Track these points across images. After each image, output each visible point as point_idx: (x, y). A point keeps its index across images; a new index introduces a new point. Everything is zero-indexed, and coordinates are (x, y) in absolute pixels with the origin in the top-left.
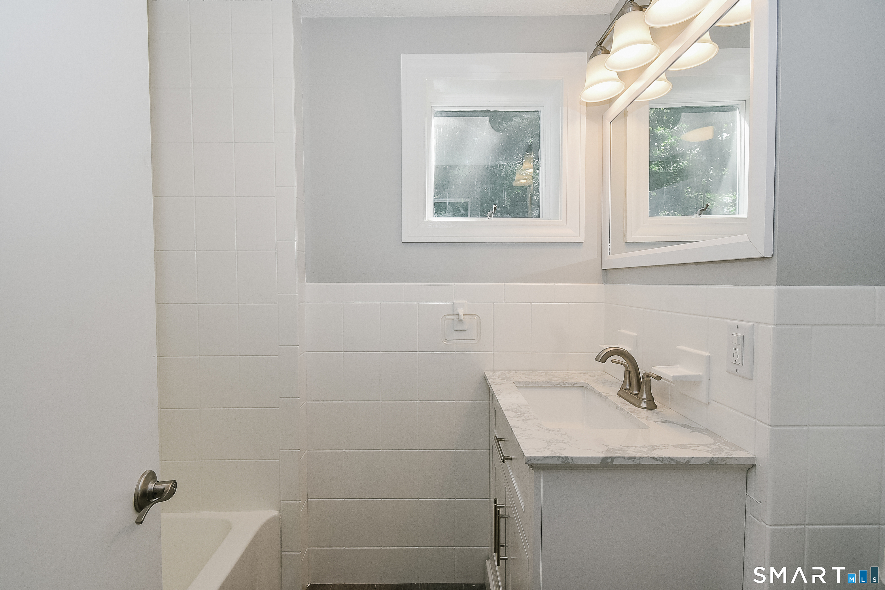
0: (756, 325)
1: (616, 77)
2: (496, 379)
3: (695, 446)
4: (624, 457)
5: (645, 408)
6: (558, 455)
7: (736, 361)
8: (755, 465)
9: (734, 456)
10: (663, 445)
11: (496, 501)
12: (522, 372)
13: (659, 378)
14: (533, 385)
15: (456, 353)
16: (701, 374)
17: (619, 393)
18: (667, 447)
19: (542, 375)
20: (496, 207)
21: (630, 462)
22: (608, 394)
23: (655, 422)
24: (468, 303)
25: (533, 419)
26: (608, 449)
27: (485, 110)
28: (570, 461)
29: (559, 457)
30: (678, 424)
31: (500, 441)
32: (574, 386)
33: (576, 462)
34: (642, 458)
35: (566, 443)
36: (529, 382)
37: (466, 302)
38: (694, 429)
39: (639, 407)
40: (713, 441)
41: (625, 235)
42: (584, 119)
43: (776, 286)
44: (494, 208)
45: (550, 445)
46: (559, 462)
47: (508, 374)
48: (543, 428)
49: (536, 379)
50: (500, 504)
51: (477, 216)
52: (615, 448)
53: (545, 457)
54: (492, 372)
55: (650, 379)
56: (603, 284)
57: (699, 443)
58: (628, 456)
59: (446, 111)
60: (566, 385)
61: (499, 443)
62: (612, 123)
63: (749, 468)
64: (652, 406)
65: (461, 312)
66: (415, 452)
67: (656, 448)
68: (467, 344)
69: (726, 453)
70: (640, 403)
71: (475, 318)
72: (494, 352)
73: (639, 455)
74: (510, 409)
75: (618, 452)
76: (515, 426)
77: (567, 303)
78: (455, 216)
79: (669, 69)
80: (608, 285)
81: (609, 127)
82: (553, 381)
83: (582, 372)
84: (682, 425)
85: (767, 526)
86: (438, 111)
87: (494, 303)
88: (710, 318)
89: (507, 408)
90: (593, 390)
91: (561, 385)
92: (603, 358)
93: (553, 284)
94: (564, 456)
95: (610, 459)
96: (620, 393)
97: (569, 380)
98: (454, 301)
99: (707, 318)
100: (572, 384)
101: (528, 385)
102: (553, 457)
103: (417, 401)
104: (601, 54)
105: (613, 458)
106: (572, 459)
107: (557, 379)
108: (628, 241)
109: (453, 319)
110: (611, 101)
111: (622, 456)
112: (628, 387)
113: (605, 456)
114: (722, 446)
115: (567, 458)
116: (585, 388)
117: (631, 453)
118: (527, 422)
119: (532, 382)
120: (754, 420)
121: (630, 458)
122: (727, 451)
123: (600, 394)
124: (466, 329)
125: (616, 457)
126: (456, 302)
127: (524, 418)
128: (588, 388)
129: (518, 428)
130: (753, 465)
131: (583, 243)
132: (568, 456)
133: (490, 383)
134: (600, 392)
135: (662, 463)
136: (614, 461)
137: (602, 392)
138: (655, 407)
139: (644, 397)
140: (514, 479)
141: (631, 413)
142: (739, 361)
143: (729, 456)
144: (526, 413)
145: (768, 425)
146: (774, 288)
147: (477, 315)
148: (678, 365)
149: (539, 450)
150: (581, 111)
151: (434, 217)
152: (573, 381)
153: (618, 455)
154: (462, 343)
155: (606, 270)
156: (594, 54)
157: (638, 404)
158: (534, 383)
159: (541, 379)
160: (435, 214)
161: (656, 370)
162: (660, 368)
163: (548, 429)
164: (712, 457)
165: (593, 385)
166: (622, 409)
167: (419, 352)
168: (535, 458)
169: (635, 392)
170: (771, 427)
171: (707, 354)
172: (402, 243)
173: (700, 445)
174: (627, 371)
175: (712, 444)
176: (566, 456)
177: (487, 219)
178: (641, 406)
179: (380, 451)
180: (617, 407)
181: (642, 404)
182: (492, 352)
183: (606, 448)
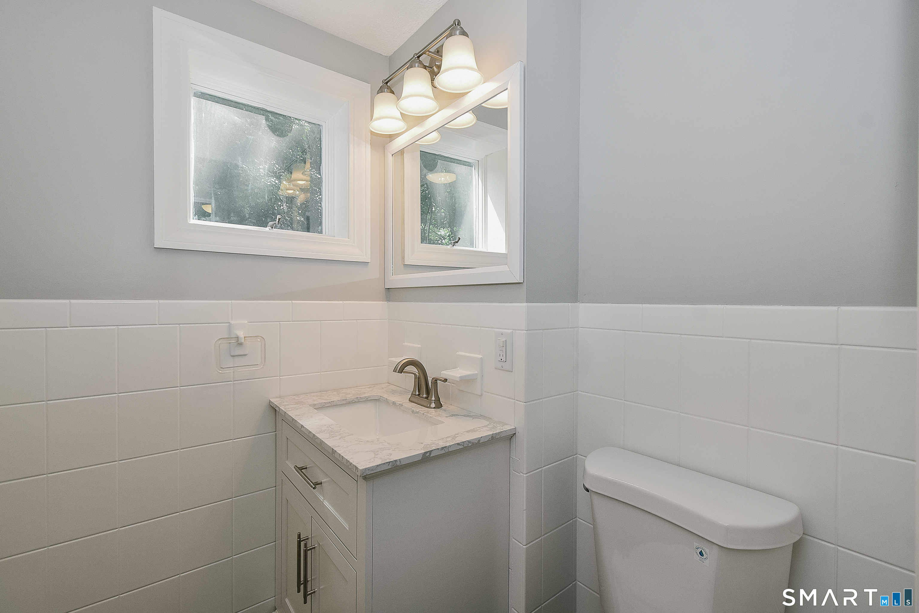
0: (514, 331)
1: (399, 116)
2: (288, 405)
3: (479, 428)
4: (438, 449)
5: (434, 408)
6: (388, 461)
7: (501, 359)
8: (515, 433)
9: (504, 430)
10: (460, 433)
11: (299, 536)
12: (313, 394)
13: (446, 380)
14: (329, 405)
15: (234, 382)
16: (477, 372)
17: (410, 399)
18: (463, 434)
19: (334, 394)
20: (280, 218)
21: (443, 452)
22: (401, 401)
23: (446, 417)
24: (249, 323)
25: (348, 436)
26: (424, 446)
27: (261, 108)
28: (398, 463)
29: (389, 462)
30: (462, 416)
31: (302, 469)
32: (367, 400)
33: (403, 463)
34: (450, 446)
35: (390, 449)
36: (325, 403)
37: (246, 322)
38: (474, 417)
39: (430, 407)
40: (488, 423)
41: (403, 258)
42: (369, 147)
43: (526, 303)
44: (277, 218)
45: (377, 455)
46: (390, 467)
47: (299, 398)
48: (362, 442)
49: (329, 399)
50: (303, 538)
51: (252, 225)
52: (429, 444)
53: (377, 466)
54: (279, 399)
55: (437, 383)
56: (386, 302)
57: (481, 426)
58: (441, 447)
59: (209, 94)
60: (361, 400)
61: (302, 472)
62: (393, 156)
63: (512, 437)
64: (439, 406)
65: (241, 334)
66: (176, 516)
67: (456, 436)
68: (251, 370)
69: (499, 429)
70: (430, 405)
71: (259, 340)
72: (281, 376)
73: (448, 444)
74: (321, 431)
75: (432, 445)
76: (336, 445)
77: (356, 321)
78: (223, 221)
79: (445, 126)
80: (392, 304)
81: (390, 159)
82: (348, 398)
83: (369, 386)
84: (465, 416)
85: (524, 475)
86: (199, 91)
87: (280, 323)
88: (482, 328)
89: (318, 431)
90: (387, 401)
91: (356, 401)
92: (401, 369)
93: (341, 302)
94: (393, 460)
95: (429, 453)
96: (412, 399)
97: (363, 395)
98: (231, 322)
99: (479, 328)
100: (366, 398)
101: (324, 406)
102: (384, 464)
103: (178, 450)
104: (387, 92)
105: (431, 452)
106: (400, 461)
107: (351, 395)
108: (406, 264)
109: (230, 343)
110: (391, 137)
111: (437, 448)
112: (417, 393)
113: (424, 452)
114: (495, 425)
115: (396, 461)
116: (377, 400)
117: (442, 444)
118: (345, 440)
119: (328, 403)
120: (514, 401)
121: (443, 448)
122: (499, 428)
123: (394, 403)
124: (246, 354)
125: (433, 450)
126: (232, 322)
127: (340, 437)
128: (381, 400)
129: (339, 446)
130: (514, 434)
131: (368, 262)
132: (397, 459)
133: (284, 410)
134: (394, 402)
135: (463, 447)
136: (431, 454)
137: (396, 401)
138: (441, 406)
139: (433, 399)
140: (326, 503)
141: (426, 414)
142: (504, 359)
143: (502, 431)
144: (339, 432)
145: (523, 402)
146: (525, 304)
147: (261, 336)
148: (458, 368)
149: (370, 461)
150: (366, 138)
151: (193, 219)
152: (366, 395)
153: (434, 448)
154: (238, 370)
155: (388, 288)
156: (381, 90)
157: (428, 406)
158: (330, 403)
159: (335, 398)
160: (195, 216)
161: (445, 374)
162: (448, 371)
163: (368, 441)
164: (493, 434)
165: (385, 396)
166: (418, 413)
167: (180, 388)
168: (368, 469)
169: (425, 396)
170: (525, 403)
171: (480, 356)
172: (155, 248)
173: (482, 427)
174: (418, 380)
175: (488, 425)
176: (395, 459)
177: (267, 229)
178: (431, 406)
179: (117, 529)
180: (413, 412)
181: (431, 405)
182: (278, 377)
183: (423, 445)
